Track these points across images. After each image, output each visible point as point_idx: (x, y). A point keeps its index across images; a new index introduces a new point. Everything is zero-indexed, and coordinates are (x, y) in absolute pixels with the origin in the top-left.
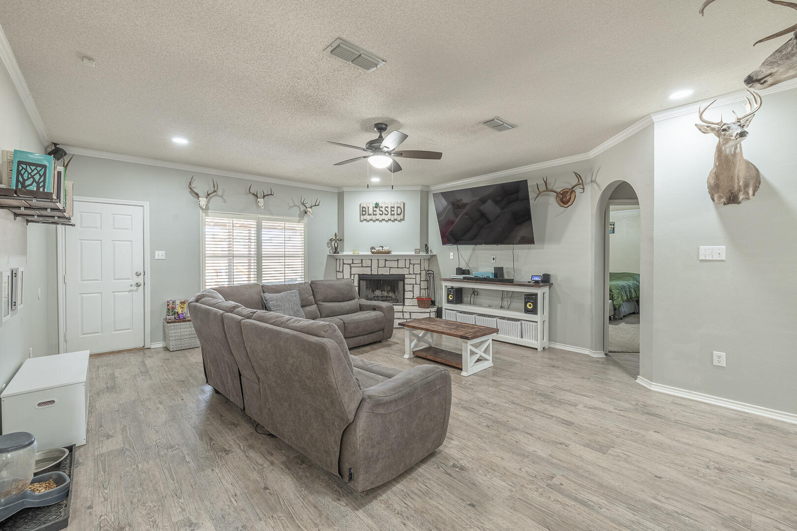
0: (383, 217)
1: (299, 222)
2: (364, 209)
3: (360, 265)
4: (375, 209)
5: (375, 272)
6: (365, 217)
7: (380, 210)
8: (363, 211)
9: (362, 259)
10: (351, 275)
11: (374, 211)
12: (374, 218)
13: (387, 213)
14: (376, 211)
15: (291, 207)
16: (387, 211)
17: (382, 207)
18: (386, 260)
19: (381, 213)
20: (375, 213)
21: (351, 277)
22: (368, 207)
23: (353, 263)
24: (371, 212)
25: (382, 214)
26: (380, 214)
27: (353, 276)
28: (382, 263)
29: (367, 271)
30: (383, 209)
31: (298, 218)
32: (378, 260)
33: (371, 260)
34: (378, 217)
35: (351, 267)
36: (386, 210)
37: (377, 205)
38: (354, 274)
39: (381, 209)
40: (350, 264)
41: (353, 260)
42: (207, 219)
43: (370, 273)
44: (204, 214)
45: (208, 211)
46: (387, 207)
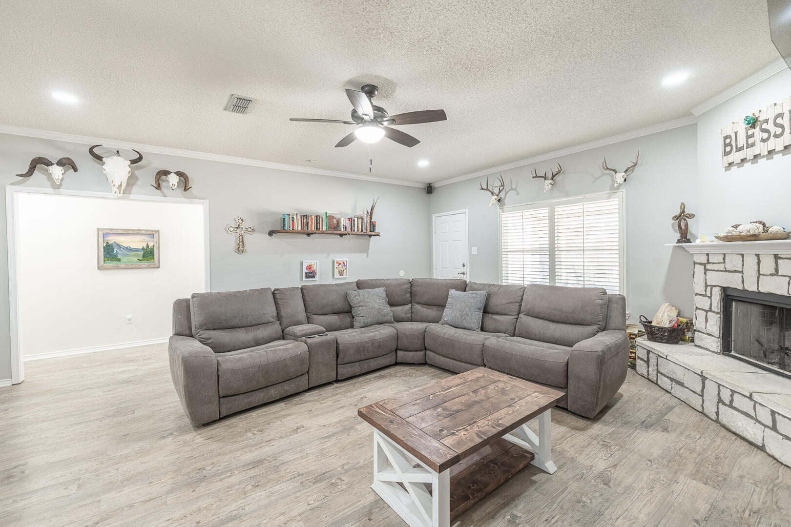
0: (772, 144)
1: (609, 198)
2: (728, 141)
3: (721, 267)
4: (750, 132)
5: (751, 287)
6: (730, 158)
7: (763, 130)
8: (726, 145)
9: (725, 254)
10: (706, 286)
11: (748, 137)
12: (749, 153)
13: (779, 131)
14: (752, 136)
15: (596, 179)
16: (782, 127)
17: (766, 121)
18: (777, 257)
19: (765, 135)
20: (751, 141)
21: (706, 291)
22: (736, 133)
23: (708, 263)
24: (742, 141)
25: (768, 139)
26: (763, 141)
27: (709, 288)
28: (768, 265)
29: (734, 282)
30: (770, 126)
31: (608, 192)
32: (758, 255)
33: (742, 255)
34: (761, 148)
35: (706, 270)
36: (776, 125)
37: (753, 123)
38: (712, 286)
39: (764, 126)
40: (704, 265)
41: (707, 255)
42: (504, 215)
43: (740, 287)
44: (501, 211)
45: (504, 207)
46: (781, 115)
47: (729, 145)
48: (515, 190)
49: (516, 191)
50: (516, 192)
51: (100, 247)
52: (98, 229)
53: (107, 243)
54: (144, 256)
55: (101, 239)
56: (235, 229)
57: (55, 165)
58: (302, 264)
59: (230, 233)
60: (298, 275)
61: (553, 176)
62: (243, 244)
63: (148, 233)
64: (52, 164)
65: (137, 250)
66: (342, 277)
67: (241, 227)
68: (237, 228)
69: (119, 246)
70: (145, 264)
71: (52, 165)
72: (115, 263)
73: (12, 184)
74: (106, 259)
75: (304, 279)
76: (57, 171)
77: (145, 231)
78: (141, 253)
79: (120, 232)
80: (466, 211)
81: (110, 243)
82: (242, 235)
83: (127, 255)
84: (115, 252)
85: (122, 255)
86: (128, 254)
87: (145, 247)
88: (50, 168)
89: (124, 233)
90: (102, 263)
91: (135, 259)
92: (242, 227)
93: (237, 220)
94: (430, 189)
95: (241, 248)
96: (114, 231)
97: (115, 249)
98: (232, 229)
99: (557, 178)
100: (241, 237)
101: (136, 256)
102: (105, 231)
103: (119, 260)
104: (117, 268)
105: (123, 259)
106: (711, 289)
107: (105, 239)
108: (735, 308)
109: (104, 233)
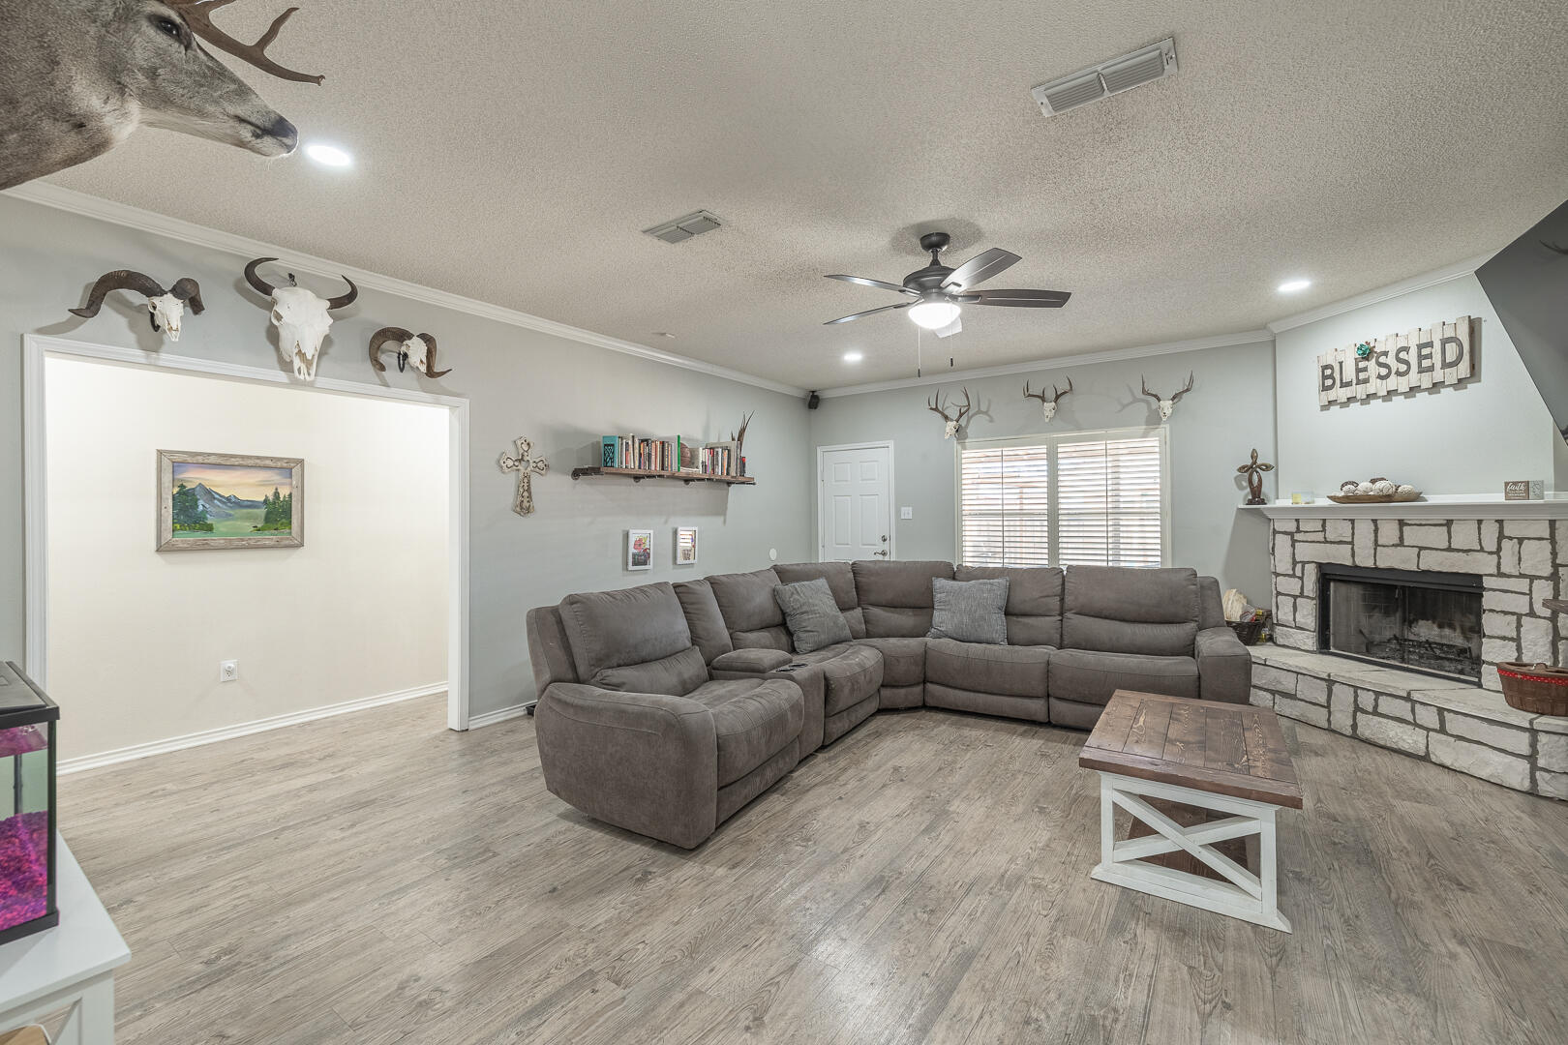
0: (1393, 383)
1: (1145, 435)
2: (1328, 372)
3: (1320, 537)
4: (1362, 365)
5: (1365, 560)
6: (1332, 395)
7: (1380, 365)
8: (1325, 377)
9: (1324, 520)
10: (1295, 563)
11: (1359, 371)
12: (1360, 391)
13: (1403, 368)
14: (1365, 369)
15: (1124, 406)
16: (1407, 363)
17: (1386, 354)
18: (1402, 523)
19: (1384, 371)
20: (1362, 376)
21: (1294, 569)
22: (1341, 363)
23: (1298, 531)
24: (1349, 373)
25: (1387, 376)
26: (1380, 377)
27: (1299, 566)
28: (1389, 533)
29: (1341, 556)
30: (1391, 360)
31: (1144, 427)
32: (1375, 521)
33: (1352, 521)
34: (1375, 386)
35: (1294, 542)
36: (1399, 360)
37: (1366, 353)
38: (1304, 563)
39: (1382, 359)
40: (1291, 534)
41: (1297, 521)
42: (966, 454)
43: (1349, 563)
44: (959, 447)
45: (967, 441)
46: (1406, 349)
47: (1328, 377)
48: (986, 413)
49: (989, 416)
50: (988, 418)
51: (164, 496)
52: (160, 453)
53: (182, 486)
54: (267, 519)
55: (167, 478)
56: (516, 464)
57: (170, 295)
58: (626, 536)
59: (507, 470)
60: (619, 561)
61: (1058, 397)
62: (530, 493)
63: (279, 464)
64: (162, 293)
65: (253, 505)
66: (687, 562)
67: (525, 458)
68: (520, 461)
69: (210, 494)
70: (269, 537)
71: (162, 295)
72: (199, 536)
73: (41, 331)
74: (178, 527)
75: (631, 567)
76: (171, 309)
77: (272, 459)
78: (262, 512)
79: (212, 460)
80: (891, 444)
81: (189, 486)
82: (527, 477)
83: (228, 516)
84: (201, 508)
85: (218, 515)
86: (230, 515)
87: (271, 498)
88: (156, 300)
89: (222, 462)
90: (167, 535)
91: (248, 526)
92: (528, 458)
93: (519, 443)
94: (813, 401)
95: (526, 504)
96: (200, 459)
97: (201, 502)
98: (510, 463)
99: (1062, 400)
100: (526, 480)
101: (248, 518)
102: (177, 458)
103: (209, 528)
104: (205, 547)
105: (220, 526)
106: (1303, 567)
107: (176, 477)
108: (1335, 592)
109: (174, 462)
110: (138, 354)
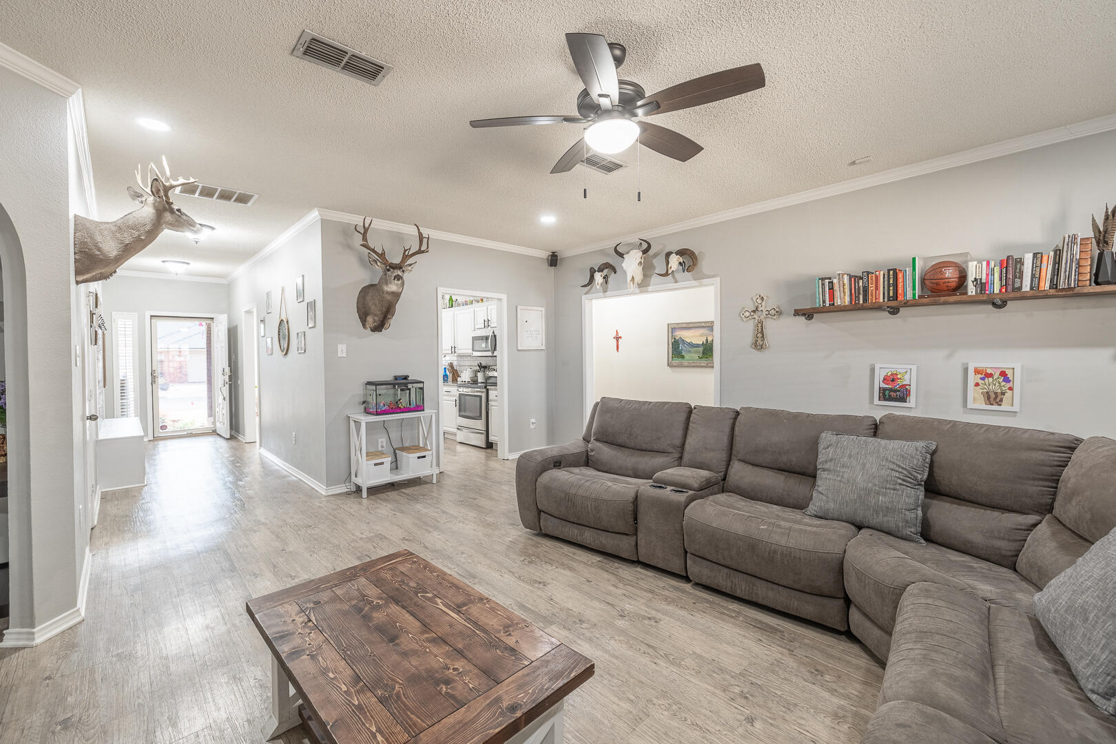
51: (669, 343)
52: (668, 325)
53: (675, 339)
54: (703, 353)
55: (670, 335)
56: (752, 314)
58: (873, 370)
59: (745, 320)
60: (866, 394)
62: (763, 335)
63: (707, 325)
65: (697, 346)
67: (760, 309)
68: (754, 311)
69: (684, 342)
70: (704, 362)
72: (681, 361)
74: (674, 356)
75: (877, 403)
77: (704, 322)
78: (701, 349)
79: (684, 326)
81: (677, 338)
82: (761, 322)
83: (689, 351)
84: (681, 348)
85: (686, 351)
87: (705, 342)
89: (686, 327)
90: (671, 360)
91: (696, 356)
92: (761, 309)
93: (755, 299)
95: (760, 342)
96: (680, 326)
97: (680, 345)
98: (747, 314)
100: (760, 325)
101: (696, 352)
102: (673, 327)
103: (683, 357)
104: (682, 366)
105: (687, 356)
107: (673, 335)
109: (673, 329)
110: (601, 294)
